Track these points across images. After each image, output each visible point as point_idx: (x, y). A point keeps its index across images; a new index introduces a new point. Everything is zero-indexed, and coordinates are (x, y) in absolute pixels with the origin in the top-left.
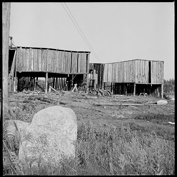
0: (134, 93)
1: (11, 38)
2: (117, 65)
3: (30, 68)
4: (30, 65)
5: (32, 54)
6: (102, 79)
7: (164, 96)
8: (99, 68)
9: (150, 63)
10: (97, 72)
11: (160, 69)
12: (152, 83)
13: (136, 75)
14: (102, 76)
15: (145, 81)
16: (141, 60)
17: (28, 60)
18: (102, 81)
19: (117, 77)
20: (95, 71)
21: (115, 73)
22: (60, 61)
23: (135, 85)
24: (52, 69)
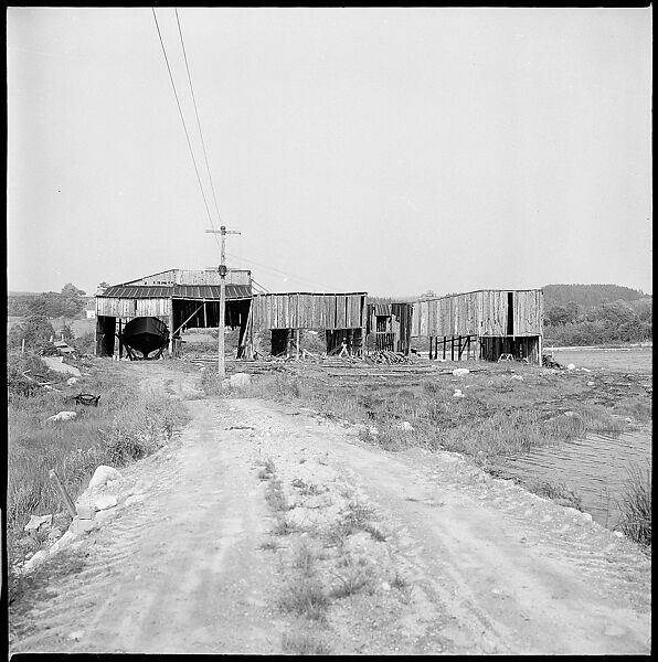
6: (408, 331)
8: (403, 310)
9: (510, 295)
10: (399, 318)
11: (534, 306)
13: (480, 320)
14: (409, 326)
15: (501, 332)
16: (490, 291)
18: (408, 335)
19: (439, 326)
20: (394, 317)
21: (435, 319)
23: (478, 340)
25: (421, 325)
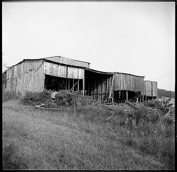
1: (89, 64)
4: (120, 86)
12: (153, 96)
16: (148, 81)
17: (119, 82)
22: (133, 83)
23: (146, 97)
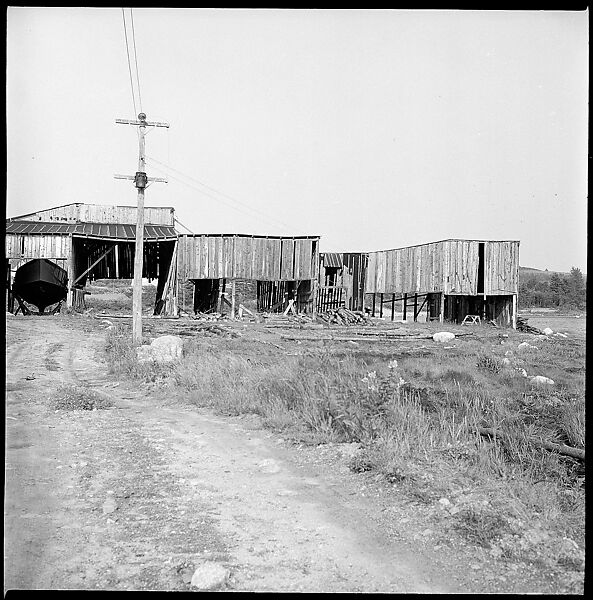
0: (442, 316)
1: (172, 211)
2: (399, 254)
3: (202, 272)
4: (202, 268)
5: (206, 247)
6: (362, 286)
7: (520, 323)
8: (355, 263)
9: (481, 246)
10: (352, 270)
11: (509, 260)
12: (488, 292)
13: (447, 275)
14: (363, 281)
15: (469, 289)
16: (457, 241)
17: (198, 258)
18: (362, 291)
19: (398, 281)
20: (346, 269)
21: (393, 272)
22: (260, 257)
23: (443, 298)
24: (244, 273)
25: (377, 280)
